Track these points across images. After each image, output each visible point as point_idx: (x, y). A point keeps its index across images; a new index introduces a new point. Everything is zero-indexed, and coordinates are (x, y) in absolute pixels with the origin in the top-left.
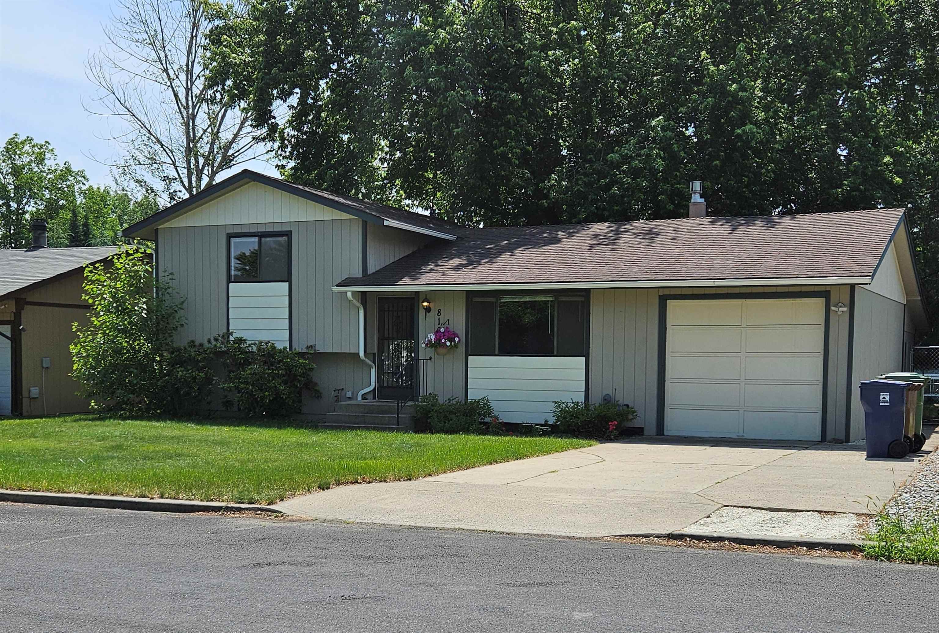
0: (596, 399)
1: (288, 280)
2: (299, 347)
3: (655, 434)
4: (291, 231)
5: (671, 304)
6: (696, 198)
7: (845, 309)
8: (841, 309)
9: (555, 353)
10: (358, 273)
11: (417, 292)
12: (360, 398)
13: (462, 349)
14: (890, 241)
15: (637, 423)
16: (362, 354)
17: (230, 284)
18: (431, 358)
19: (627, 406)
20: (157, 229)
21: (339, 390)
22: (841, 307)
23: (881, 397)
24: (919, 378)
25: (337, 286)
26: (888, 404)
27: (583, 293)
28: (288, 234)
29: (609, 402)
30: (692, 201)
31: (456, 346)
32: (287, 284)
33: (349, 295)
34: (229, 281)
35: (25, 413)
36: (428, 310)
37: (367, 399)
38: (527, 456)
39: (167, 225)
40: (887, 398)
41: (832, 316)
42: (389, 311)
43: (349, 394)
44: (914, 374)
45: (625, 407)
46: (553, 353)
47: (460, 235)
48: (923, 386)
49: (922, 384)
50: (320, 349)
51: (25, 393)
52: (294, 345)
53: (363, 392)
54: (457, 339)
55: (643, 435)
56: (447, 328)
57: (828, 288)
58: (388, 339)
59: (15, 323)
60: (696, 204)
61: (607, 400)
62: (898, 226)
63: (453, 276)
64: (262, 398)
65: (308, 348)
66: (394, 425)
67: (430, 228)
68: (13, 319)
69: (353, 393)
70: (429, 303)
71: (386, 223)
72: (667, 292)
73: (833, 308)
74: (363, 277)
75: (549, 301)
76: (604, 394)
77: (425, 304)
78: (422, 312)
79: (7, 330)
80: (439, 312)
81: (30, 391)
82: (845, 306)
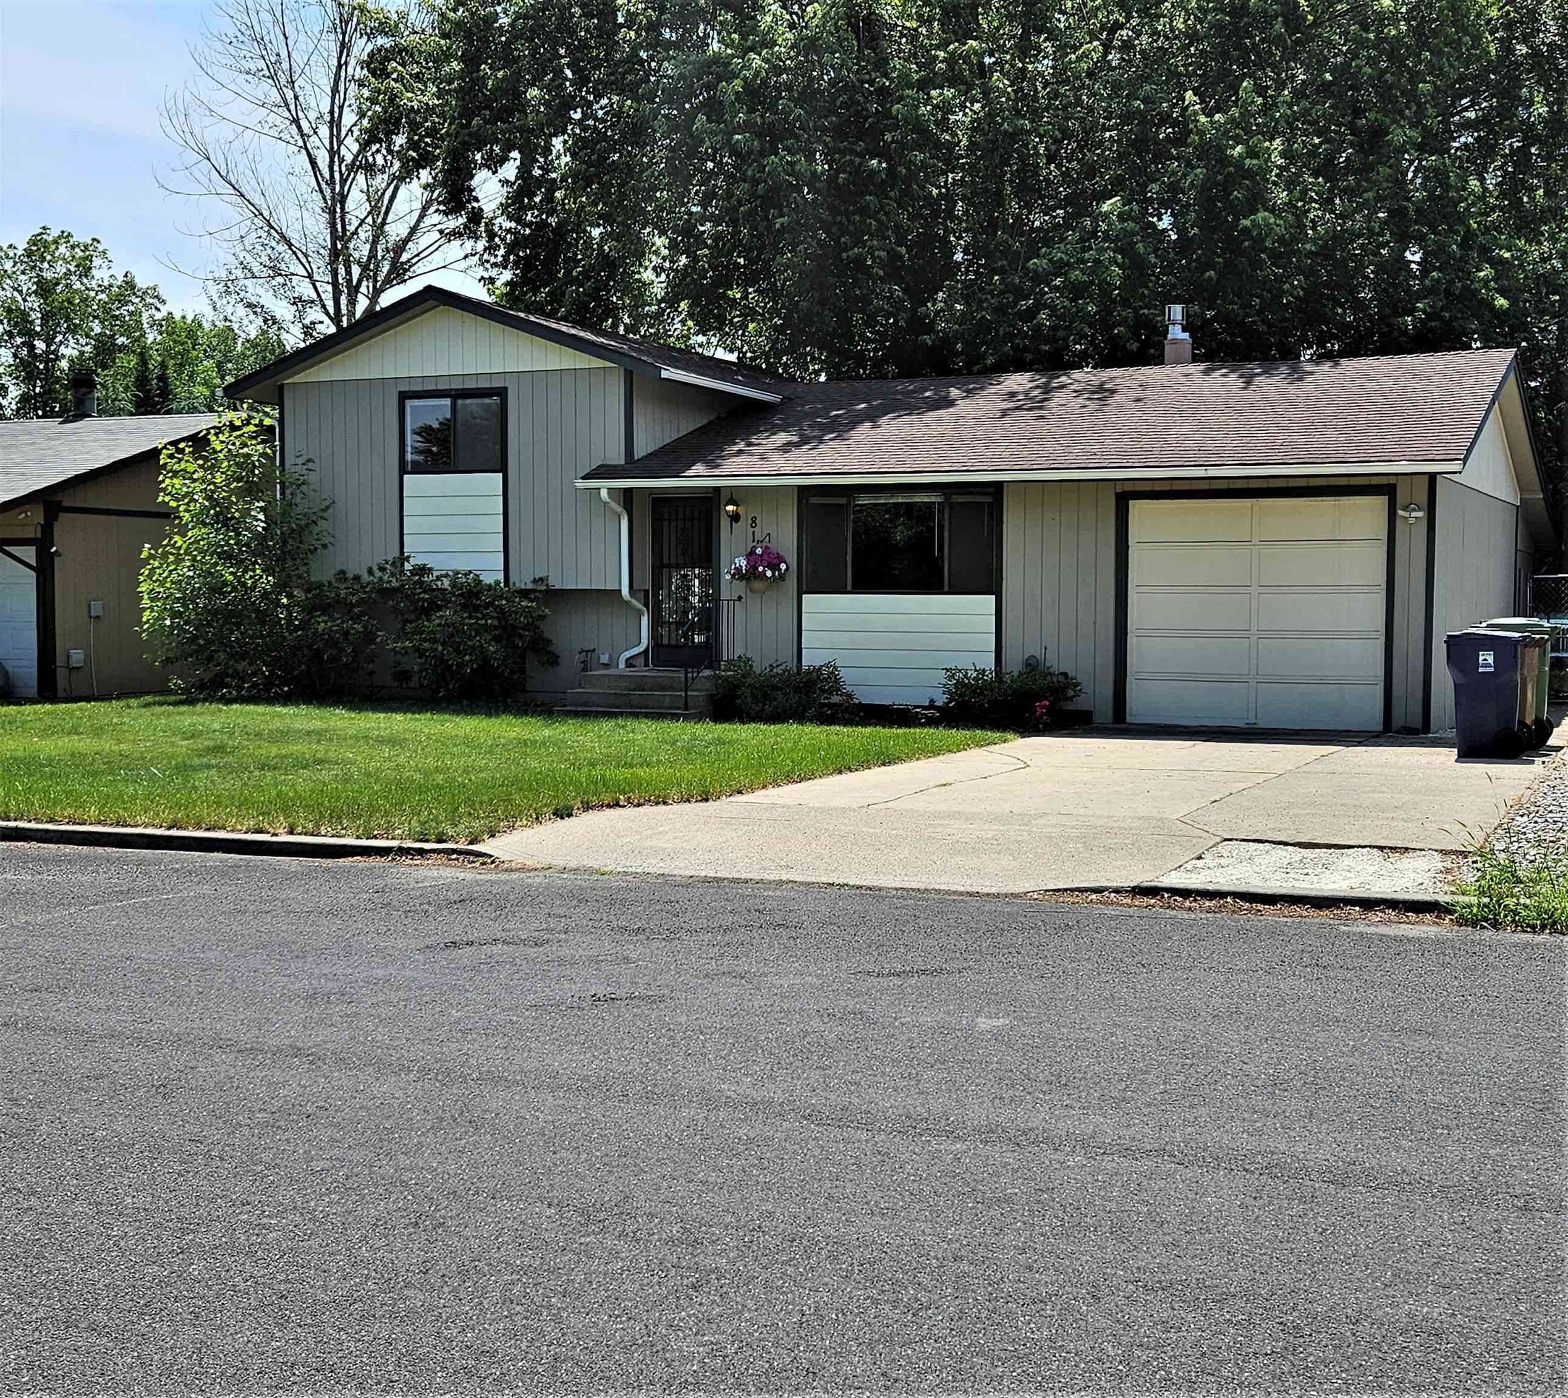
0: (1013, 665)
1: (503, 469)
2: (522, 580)
3: (1111, 721)
4: (506, 389)
5: (1135, 506)
6: (1176, 332)
7: (1420, 514)
8: (1413, 514)
9: (946, 589)
10: (616, 456)
11: (717, 489)
12: (622, 665)
13: (792, 582)
14: (1493, 401)
15: (1081, 704)
16: (625, 591)
17: (406, 477)
18: (740, 598)
19: (1065, 674)
20: (282, 385)
21: (587, 651)
22: (1414, 510)
23: (1481, 658)
24: (1542, 626)
25: (583, 478)
26: (1492, 669)
27: (992, 490)
28: (502, 393)
29: (1035, 668)
30: (1170, 336)
31: (782, 577)
32: (499, 476)
33: (604, 493)
34: (403, 471)
35: (61, 693)
36: (735, 517)
37: (634, 666)
38: (901, 760)
39: (297, 379)
40: (1491, 660)
41: (1399, 525)
42: (670, 520)
43: (605, 659)
44: (1535, 620)
45: (1061, 678)
46: (943, 588)
47: (786, 394)
48: (1547, 640)
49: (1546, 637)
50: (556, 583)
51: (60, 661)
52: (513, 578)
53: (628, 654)
54: (783, 567)
55: (1091, 723)
56: (767, 547)
57: (1392, 480)
58: (669, 566)
59: (43, 543)
60: (1175, 341)
61: (1032, 665)
62: (1505, 377)
63: (779, 462)
64: (461, 666)
65: (535, 581)
66: (679, 709)
67: (738, 382)
68: (39, 535)
69: (611, 656)
70: (737, 506)
71: (664, 374)
72: (1129, 487)
73: (1401, 513)
74: (626, 463)
75: (934, 503)
76: (1026, 656)
77: (730, 508)
78: (725, 523)
79: (29, 554)
80: (754, 522)
81: (68, 656)
82: (1420, 510)
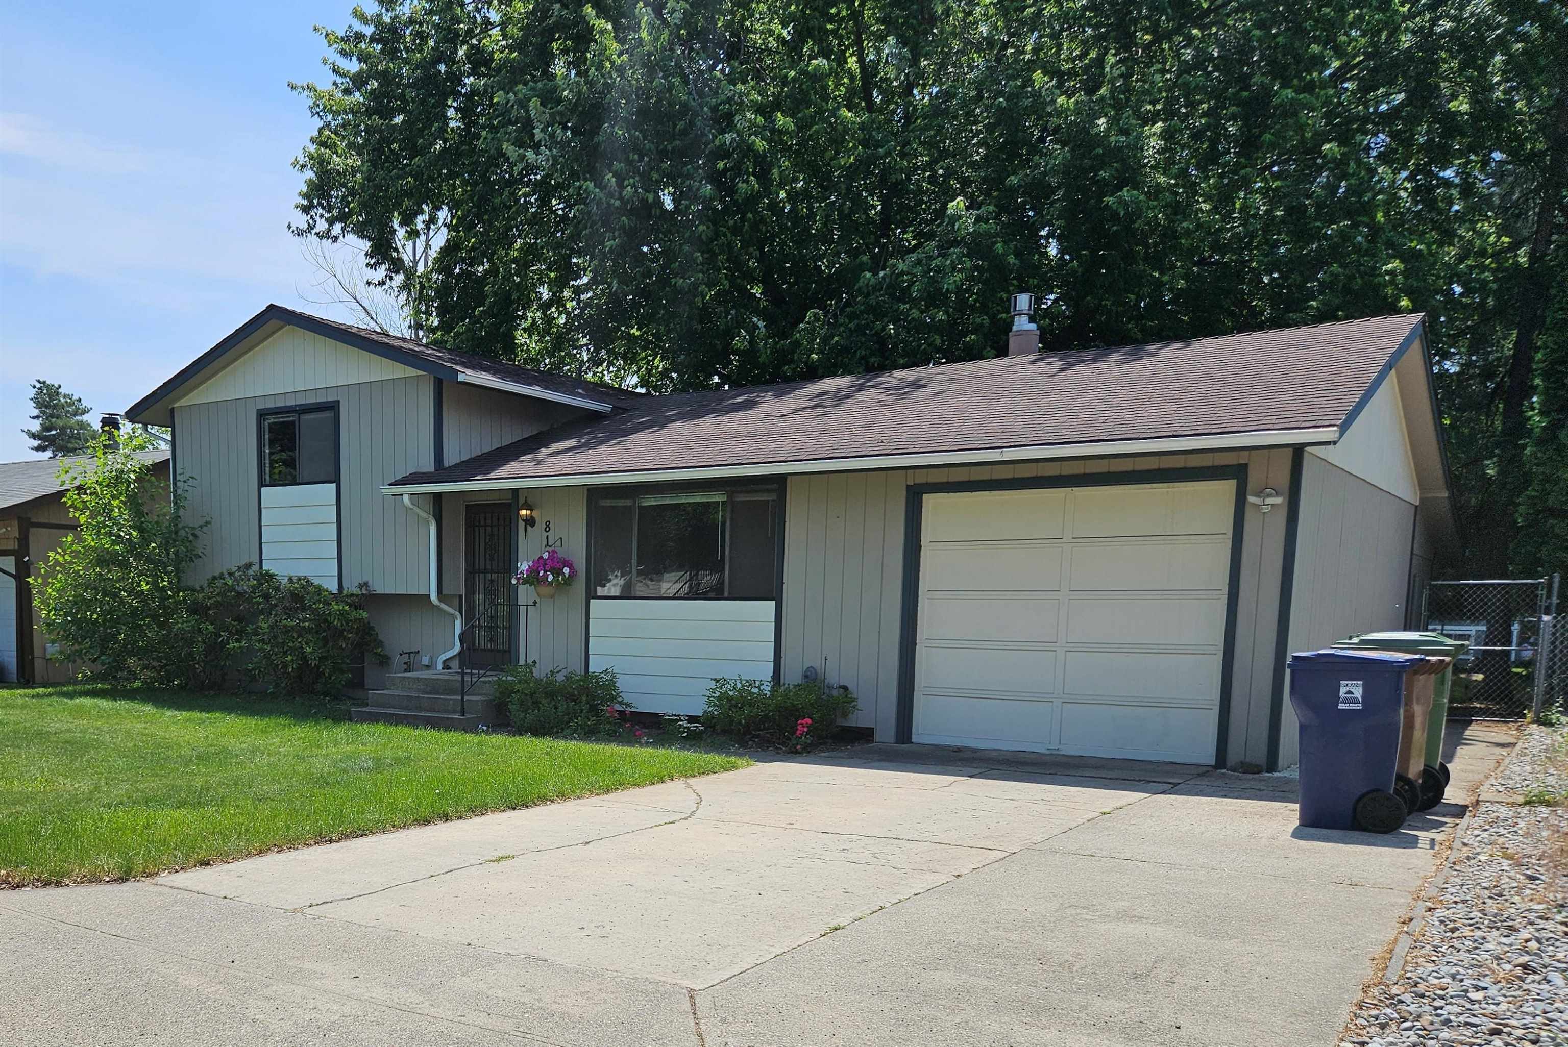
0: (792, 676)
1: (335, 478)
2: (352, 586)
3: (893, 740)
4: (339, 401)
5: (930, 501)
6: (1022, 323)
7: (1278, 500)
8: (1269, 501)
9: (726, 594)
10: (428, 466)
11: (515, 491)
12: (440, 666)
13: (580, 585)
14: (1389, 366)
15: (860, 719)
16: (434, 597)
17: (263, 489)
18: (535, 603)
19: (845, 688)
20: (173, 408)
21: (409, 653)
22: (1269, 495)
23: (1343, 690)
24: (1441, 644)
25: (390, 485)
26: (1359, 707)
27: (774, 486)
28: (333, 407)
29: (815, 680)
30: (1015, 328)
31: (568, 582)
32: (333, 486)
33: (406, 498)
34: (262, 484)
35: (37, 679)
36: (530, 522)
37: (450, 668)
40: (1358, 693)
41: (1249, 514)
42: (486, 526)
43: (425, 661)
44: (1428, 636)
45: (841, 691)
46: (723, 593)
47: (616, 405)
48: (1448, 664)
49: (1447, 659)
50: (383, 586)
51: (37, 652)
52: (346, 583)
53: (443, 657)
54: (566, 571)
55: (873, 742)
56: (554, 552)
57: (1243, 459)
58: (480, 572)
59: (21, 552)
60: (1020, 333)
61: (811, 677)
62: (1408, 341)
64: (285, 666)
65: (361, 586)
67: (580, 395)
68: (16, 547)
69: (431, 658)
70: (532, 510)
71: (461, 377)
72: (921, 478)
73: (1251, 499)
74: (436, 470)
75: (718, 502)
76: (807, 665)
77: (523, 512)
78: (521, 525)
79: (9, 563)
80: (548, 526)
81: (45, 650)
82: (1277, 494)
